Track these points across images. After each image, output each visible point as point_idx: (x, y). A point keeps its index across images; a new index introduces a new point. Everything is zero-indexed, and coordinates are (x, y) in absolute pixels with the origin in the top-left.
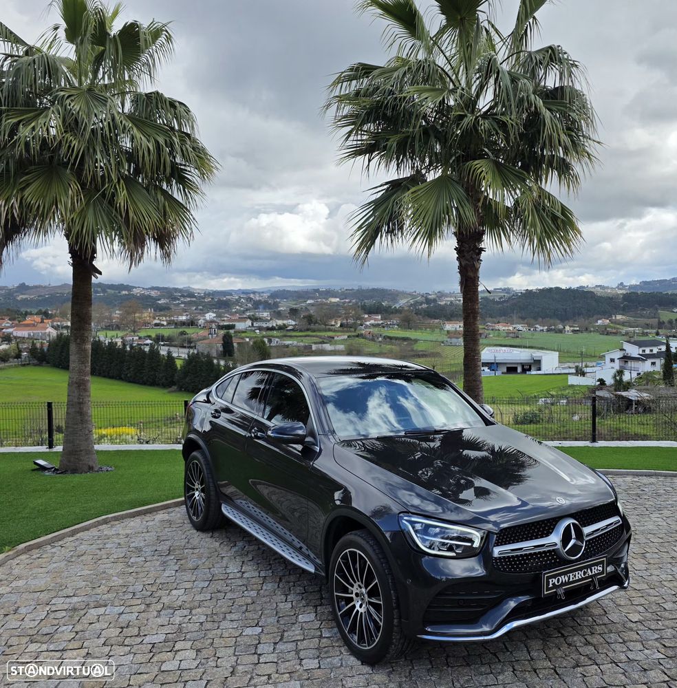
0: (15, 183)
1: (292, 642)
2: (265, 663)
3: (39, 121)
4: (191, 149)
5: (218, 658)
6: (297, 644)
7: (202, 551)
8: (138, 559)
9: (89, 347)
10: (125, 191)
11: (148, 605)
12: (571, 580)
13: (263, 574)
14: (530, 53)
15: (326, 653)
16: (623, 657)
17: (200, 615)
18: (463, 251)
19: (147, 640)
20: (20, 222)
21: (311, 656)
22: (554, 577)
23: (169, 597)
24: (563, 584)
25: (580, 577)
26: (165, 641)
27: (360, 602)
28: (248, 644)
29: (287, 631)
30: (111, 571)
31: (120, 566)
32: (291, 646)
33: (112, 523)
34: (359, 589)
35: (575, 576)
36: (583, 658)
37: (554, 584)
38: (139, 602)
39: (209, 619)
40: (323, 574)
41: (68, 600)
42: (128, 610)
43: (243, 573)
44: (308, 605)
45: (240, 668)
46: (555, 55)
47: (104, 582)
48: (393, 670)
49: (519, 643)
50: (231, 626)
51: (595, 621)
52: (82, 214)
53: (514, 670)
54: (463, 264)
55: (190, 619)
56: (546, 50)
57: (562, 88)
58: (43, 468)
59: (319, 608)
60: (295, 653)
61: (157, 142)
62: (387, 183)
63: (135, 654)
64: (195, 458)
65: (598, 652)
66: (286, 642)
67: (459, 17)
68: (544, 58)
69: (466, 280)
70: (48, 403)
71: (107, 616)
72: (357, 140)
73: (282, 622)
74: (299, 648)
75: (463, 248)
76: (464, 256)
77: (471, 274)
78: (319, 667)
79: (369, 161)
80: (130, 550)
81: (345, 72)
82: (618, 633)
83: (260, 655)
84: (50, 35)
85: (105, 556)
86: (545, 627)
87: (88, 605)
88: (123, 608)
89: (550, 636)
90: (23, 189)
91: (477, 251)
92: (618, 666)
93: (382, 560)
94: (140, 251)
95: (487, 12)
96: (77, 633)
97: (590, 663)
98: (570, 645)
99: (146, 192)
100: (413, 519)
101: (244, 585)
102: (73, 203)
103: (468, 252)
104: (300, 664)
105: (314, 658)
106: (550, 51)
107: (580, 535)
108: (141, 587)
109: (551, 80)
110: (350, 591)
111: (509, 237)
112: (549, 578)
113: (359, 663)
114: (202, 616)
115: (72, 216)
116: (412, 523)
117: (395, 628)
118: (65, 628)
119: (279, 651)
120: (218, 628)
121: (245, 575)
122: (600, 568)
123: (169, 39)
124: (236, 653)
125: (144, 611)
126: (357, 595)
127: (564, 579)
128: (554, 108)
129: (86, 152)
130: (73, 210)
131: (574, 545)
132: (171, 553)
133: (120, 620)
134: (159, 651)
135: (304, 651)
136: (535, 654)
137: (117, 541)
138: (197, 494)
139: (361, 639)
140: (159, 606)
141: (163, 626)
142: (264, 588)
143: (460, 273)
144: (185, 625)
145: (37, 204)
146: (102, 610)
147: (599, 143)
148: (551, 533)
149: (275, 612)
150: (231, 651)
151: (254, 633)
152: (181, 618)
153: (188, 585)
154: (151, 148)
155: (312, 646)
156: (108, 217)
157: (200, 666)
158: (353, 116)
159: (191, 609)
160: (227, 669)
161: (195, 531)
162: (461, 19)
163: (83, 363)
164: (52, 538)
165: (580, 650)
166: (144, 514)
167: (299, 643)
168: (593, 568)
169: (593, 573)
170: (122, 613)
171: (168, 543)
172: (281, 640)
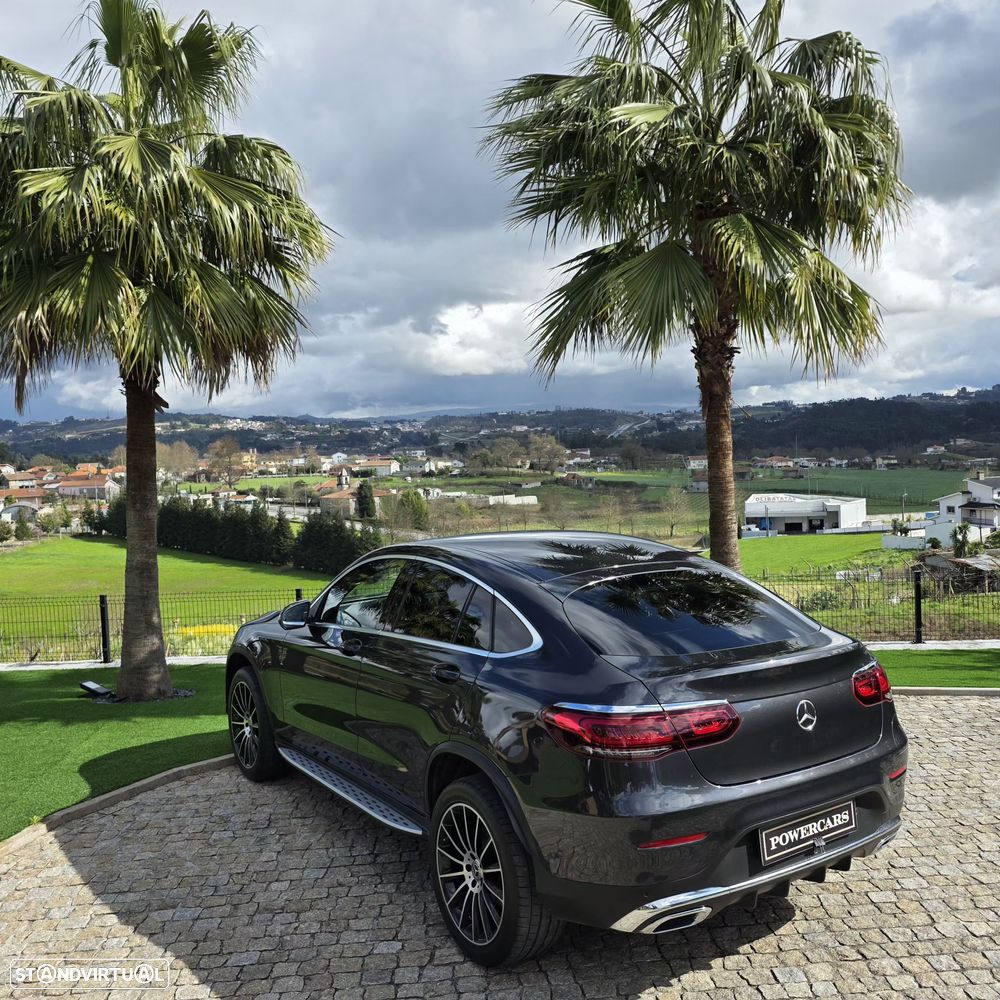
1: (447, 965)
5: (336, 990)
8: (223, 835)
9: (154, 515)
10: (199, 286)
11: (236, 906)
13: (405, 857)
17: (310, 922)
18: (705, 354)
19: (233, 960)
21: (475, 988)
23: (267, 894)
26: (258, 963)
28: (382, 967)
29: (440, 948)
30: (183, 854)
31: (197, 847)
32: (445, 972)
33: (187, 778)
38: (223, 900)
39: (324, 929)
41: (121, 898)
42: (206, 913)
43: (377, 856)
47: (172, 869)
50: (356, 940)
51: (916, 935)
54: (704, 373)
55: (296, 929)
56: (829, 38)
57: (850, 98)
58: (92, 693)
60: (450, 982)
61: (244, 211)
62: (585, 255)
63: (215, 982)
65: (920, 986)
66: (438, 965)
68: (825, 51)
69: (711, 399)
70: (101, 596)
71: (177, 923)
72: (539, 190)
73: (431, 934)
74: (457, 975)
75: (704, 350)
76: (706, 361)
77: (717, 389)
79: (557, 221)
80: (213, 820)
81: (517, 87)
82: (954, 955)
83: (398, 985)
85: (175, 830)
86: (837, 944)
87: (149, 905)
88: (199, 910)
89: (844, 958)
91: (727, 353)
94: (224, 371)
96: (132, 949)
98: (875, 973)
101: (377, 875)
103: (713, 355)
105: (480, 992)
106: (833, 40)
108: (226, 878)
109: (839, 88)
111: (775, 326)
114: (315, 924)
118: (115, 941)
119: (426, 980)
120: (338, 941)
121: (379, 859)
124: (363, 983)
125: (229, 916)
128: (840, 126)
132: (272, 824)
133: (195, 929)
134: (249, 978)
135: (465, 980)
137: (194, 806)
140: (252, 908)
141: (256, 938)
142: (407, 879)
143: (700, 387)
144: (288, 938)
146: (169, 913)
149: (422, 918)
150: (355, 979)
151: (391, 951)
152: (283, 927)
153: (295, 875)
154: (235, 221)
155: (476, 972)
158: (533, 153)
159: (298, 913)
164: (100, 802)
165: (892, 981)
167: (457, 967)
170: (198, 918)
171: (268, 810)
172: (430, 961)
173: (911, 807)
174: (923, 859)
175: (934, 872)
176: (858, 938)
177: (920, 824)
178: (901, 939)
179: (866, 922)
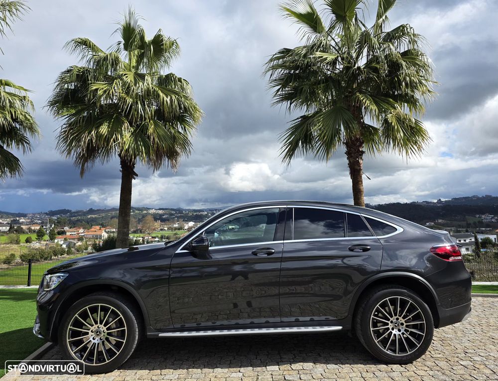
14: (388, 33)
18: (351, 153)
62: (301, 117)
69: (354, 171)
76: (351, 156)
77: (357, 167)
79: (291, 104)
81: (276, 54)
84: (116, 48)
91: (360, 153)
103: (354, 153)
111: (378, 147)
123: (177, 47)
128: (407, 60)
143: (349, 167)
158: (281, 80)
162: (345, 17)
173: (467, 332)
174: (480, 350)
175: (487, 355)
176: (460, 377)
177: (473, 338)
178: (481, 378)
179: (462, 372)
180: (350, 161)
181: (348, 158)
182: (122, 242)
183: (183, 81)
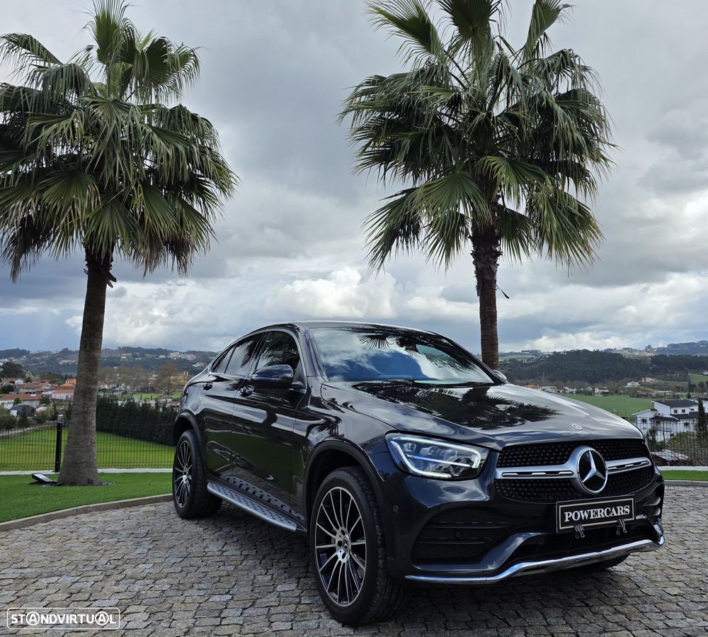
0: (35, 184)
1: (264, 607)
2: (228, 625)
3: (62, 123)
4: (209, 159)
5: (174, 620)
6: (269, 610)
7: (182, 534)
8: (110, 540)
10: (142, 194)
11: (108, 576)
12: (592, 517)
13: (245, 553)
14: (542, 60)
15: (302, 617)
16: (661, 624)
17: (164, 585)
18: (479, 254)
19: (96, 604)
20: (36, 222)
21: (284, 620)
22: (572, 509)
23: (135, 569)
24: (582, 521)
25: (603, 516)
26: (116, 606)
27: (343, 552)
28: (213, 608)
29: (261, 599)
30: (77, 549)
31: (89, 545)
32: (262, 611)
34: (342, 535)
35: (597, 513)
36: (611, 624)
37: (570, 519)
38: (100, 572)
39: (172, 588)
40: (306, 530)
41: (20, 571)
42: (83, 580)
43: (224, 551)
44: (290, 577)
45: (197, 629)
46: (566, 59)
47: (65, 557)
48: (379, 632)
49: (534, 611)
50: (196, 594)
51: (626, 594)
52: (99, 216)
53: (526, 633)
54: (479, 266)
55: (151, 588)
56: (558, 54)
57: (574, 91)
58: (40, 482)
59: (302, 580)
60: (265, 617)
61: (177, 150)
62: (404, 192)
64: (185, 438)
65: (630, 620)
66: (257, 608)
67: (471, 28)
68: (556, 62)
69: (483, 283)
71: (58, 585)
73: (256, 592)
74: (271, 612)
75: (479, 252)
76: (480, 260)
77: (488, 277)
78: (292, 629)
79: (386, 170)
80: (105, 533)
81: (362, 85)
82: (655, 604)
83: (224, 618)
84: (83, 55)
85: (75, 538)
87: (41, 575)
88: (79, 578)
89: (571, 605)
90: (42, 191)
91: (494, 254)
92: (654, 631)
93: (367, 491)
95: (498, 20)
96: (18, 597)
97: (620, 628)
98: (595, 613)
99: (164, 199)
100: (402, 438)
101: (221, 562)
102: (89, 204)
103: (484, 255)
104: (269, 626)
105: (287, 622)
106: (561, 55)
107: (601, 468)
108: (105, 562)
109: (564, 86)
110: (332, 541)
111: (527, 247)
112: (564, 510)
113: (340, 625)
114: (166, 586)
115: (88, 216)
116: (401, 443)
117: (380, 571)
118: (7, 592)
119: (246, 616)
120: (182, 595)
121: (225, 554)
122: (626, 510)
123: (196, 62)
124: (197, 617)
125: (101, 581)
126: (340, 544)
127: (583, 514)
128: (567, 107)
129: (106, 154)
130: (89, 210)
131: (594, 477)
132: (149, 536)
133: (73, 586)
135: (277, 616)
136: (553, 621)
137: (92, 526)
138: (184, 477)
139: (343, 597)
140: (120, 577)
141: (118, 593)
142: (244, 563)
143: (477, 277)
144: (144, 592)
145: (55, 204)
146: (56, 579)
147: (614, 146)
148: (566, 460)
149: (251, 583)
150: (192, 614)
151: (222, 600)
152: (141, 587)
153: (158, 561)
154: (170, 154)
155: (287, 611)
156: (124, 221)
157: (150, 626)
159: (156, 580)
160: (181, 629)
161: (180, 519)
162: (473, 30)
163: (90, 370)
165: (608, 617)
166: (130, 507)
167: (272, 609)
168: (618, 508)
169: (619, 514)
170: (77, 582)
171: (148, 528)
172: (251, 606)
180: (477, 268)
181: (474, 263)
182: (85, 395)
183: (200, 121)
